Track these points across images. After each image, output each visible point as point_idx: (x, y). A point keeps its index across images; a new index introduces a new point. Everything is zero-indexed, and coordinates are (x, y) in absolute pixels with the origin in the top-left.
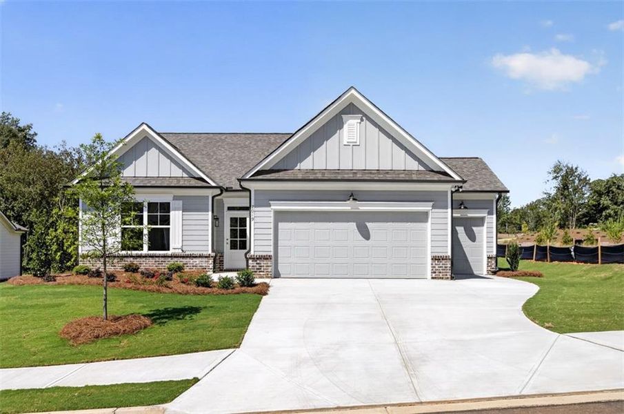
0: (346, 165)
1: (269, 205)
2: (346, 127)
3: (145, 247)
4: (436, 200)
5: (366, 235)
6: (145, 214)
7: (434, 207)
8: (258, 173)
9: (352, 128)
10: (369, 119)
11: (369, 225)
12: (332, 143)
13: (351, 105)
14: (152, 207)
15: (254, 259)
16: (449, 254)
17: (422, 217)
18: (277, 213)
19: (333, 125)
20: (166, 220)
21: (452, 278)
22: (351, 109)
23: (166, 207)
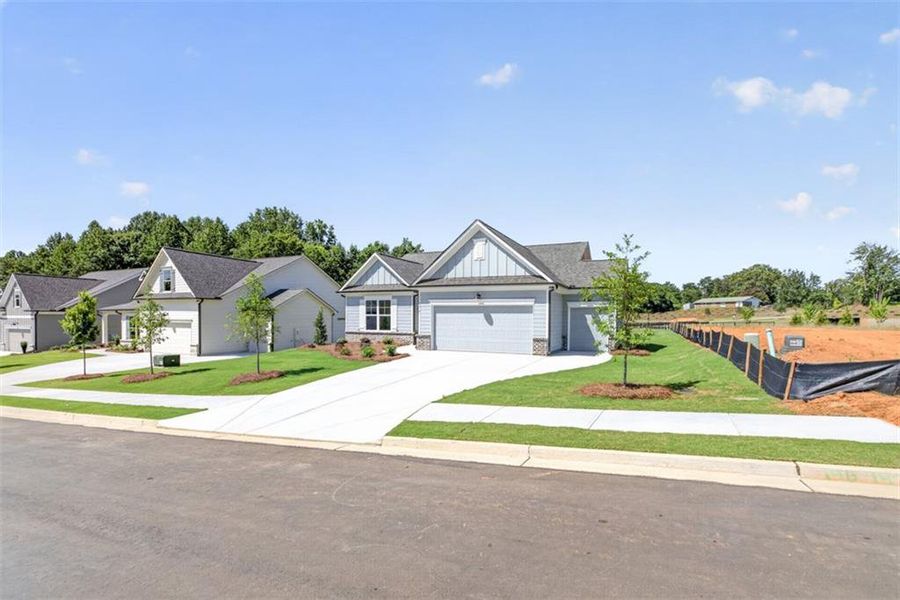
0: (476, 274)
1: (428, 303)
2: (476, 247)
3: (378, 327)
4: (536, 297)
5: (490, 322)
6: (378, 308)
7: (535, 302)
8: (421, 282)
9: (479, 247)
10: (490, 240)
11: (493, 315)
12: (467, 258)
13: (479, 232)
14: (382, 303)
15: (420, 338)
16: (547, 337)
17: (527, 310)
18: (435, 307)
19: (468, 247)
20: (388, 311)
21: (548, 355)
22: (479, 235)
23: (388, 303)
